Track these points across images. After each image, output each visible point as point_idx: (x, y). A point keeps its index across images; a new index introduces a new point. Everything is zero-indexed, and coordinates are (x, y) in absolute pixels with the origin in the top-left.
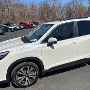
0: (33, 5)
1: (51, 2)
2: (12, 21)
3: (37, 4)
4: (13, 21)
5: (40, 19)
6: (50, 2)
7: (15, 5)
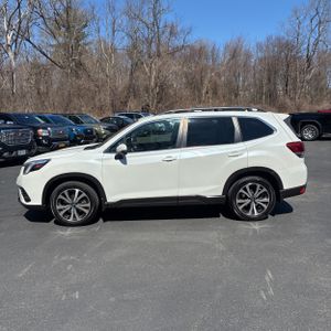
0: (235, 51)
1: (305, 37)
2: (158, 102)
3: (253, 44)
4: (160, 105)
5: (261, 98)
6: (300, 37)
7: (173, 54)
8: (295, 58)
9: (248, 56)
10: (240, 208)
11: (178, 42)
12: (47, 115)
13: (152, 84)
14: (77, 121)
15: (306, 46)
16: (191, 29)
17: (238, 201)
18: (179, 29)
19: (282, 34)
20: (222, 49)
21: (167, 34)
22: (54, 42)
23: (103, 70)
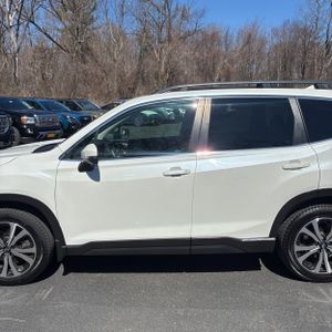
0: (250, 36)
1: (325, 22)
3: (269, 29)
6: (320, 23)
7: (184, 38)
8: (313, 44)
9: (263, 42)
10: (301, 260)
11: (190, 27)
12: (38, 101)
13: (163, 70)
14: (74, 108)
15: (325, 31)
16: (204, 11)
17: (297, 248)
18: (191, 13)
19: (301, 19)
20: (235, 35)
21: (178, 17)
22: (61, 26)
23: (111, 55)
